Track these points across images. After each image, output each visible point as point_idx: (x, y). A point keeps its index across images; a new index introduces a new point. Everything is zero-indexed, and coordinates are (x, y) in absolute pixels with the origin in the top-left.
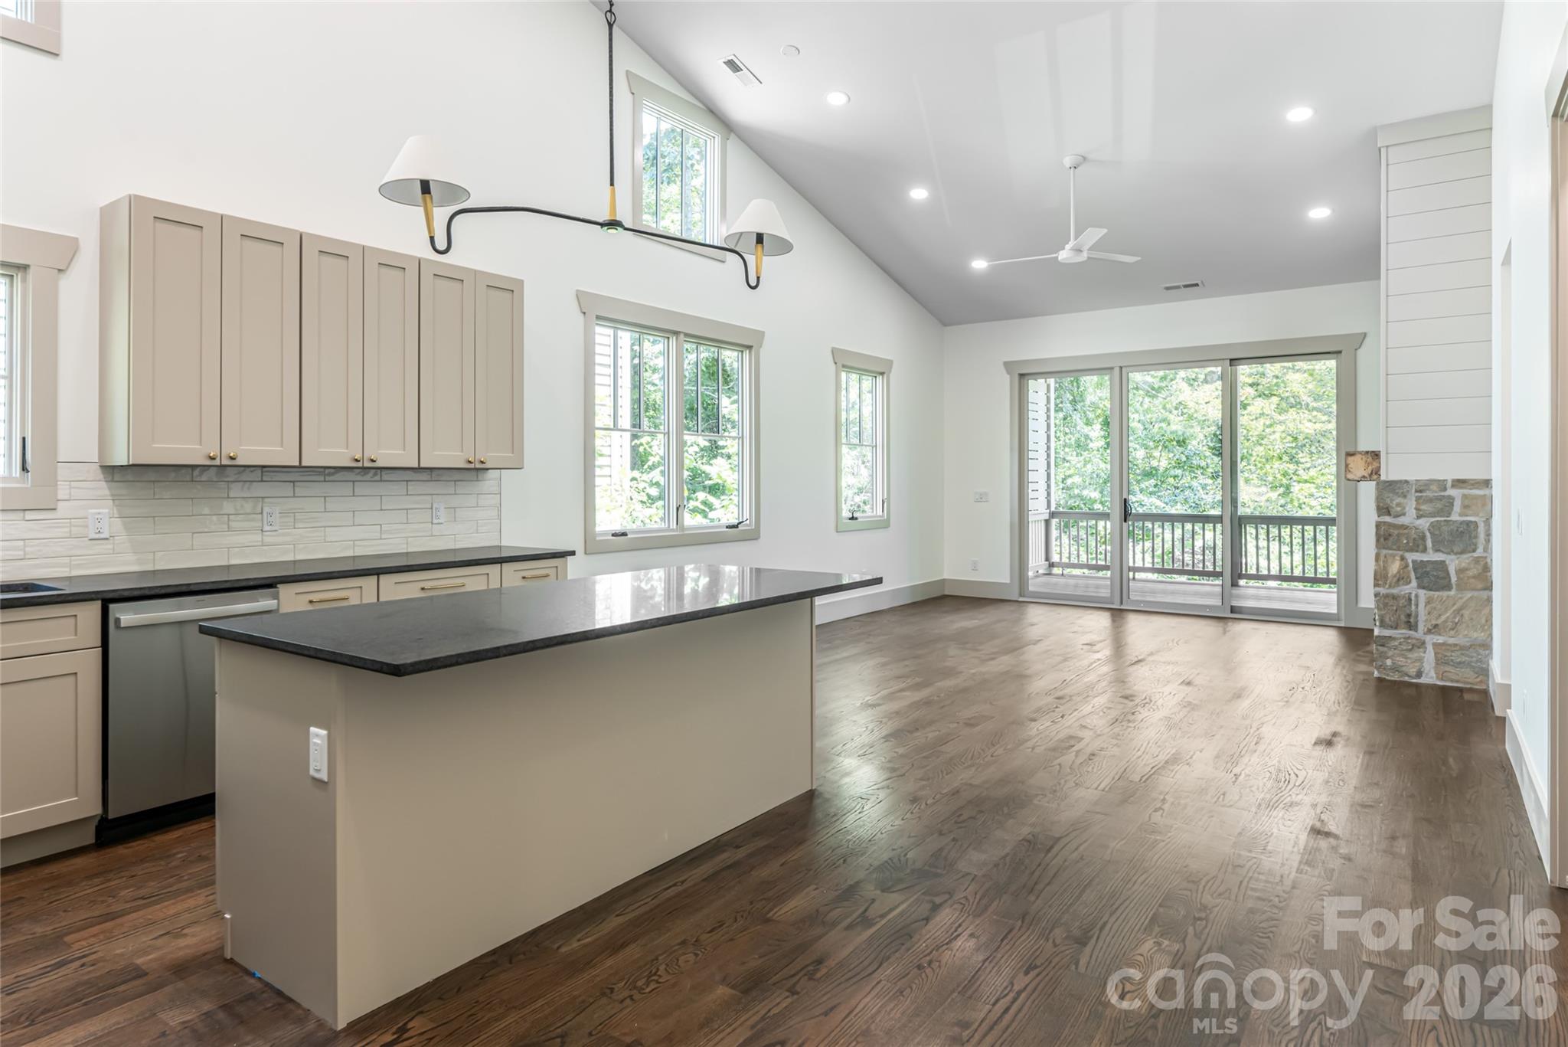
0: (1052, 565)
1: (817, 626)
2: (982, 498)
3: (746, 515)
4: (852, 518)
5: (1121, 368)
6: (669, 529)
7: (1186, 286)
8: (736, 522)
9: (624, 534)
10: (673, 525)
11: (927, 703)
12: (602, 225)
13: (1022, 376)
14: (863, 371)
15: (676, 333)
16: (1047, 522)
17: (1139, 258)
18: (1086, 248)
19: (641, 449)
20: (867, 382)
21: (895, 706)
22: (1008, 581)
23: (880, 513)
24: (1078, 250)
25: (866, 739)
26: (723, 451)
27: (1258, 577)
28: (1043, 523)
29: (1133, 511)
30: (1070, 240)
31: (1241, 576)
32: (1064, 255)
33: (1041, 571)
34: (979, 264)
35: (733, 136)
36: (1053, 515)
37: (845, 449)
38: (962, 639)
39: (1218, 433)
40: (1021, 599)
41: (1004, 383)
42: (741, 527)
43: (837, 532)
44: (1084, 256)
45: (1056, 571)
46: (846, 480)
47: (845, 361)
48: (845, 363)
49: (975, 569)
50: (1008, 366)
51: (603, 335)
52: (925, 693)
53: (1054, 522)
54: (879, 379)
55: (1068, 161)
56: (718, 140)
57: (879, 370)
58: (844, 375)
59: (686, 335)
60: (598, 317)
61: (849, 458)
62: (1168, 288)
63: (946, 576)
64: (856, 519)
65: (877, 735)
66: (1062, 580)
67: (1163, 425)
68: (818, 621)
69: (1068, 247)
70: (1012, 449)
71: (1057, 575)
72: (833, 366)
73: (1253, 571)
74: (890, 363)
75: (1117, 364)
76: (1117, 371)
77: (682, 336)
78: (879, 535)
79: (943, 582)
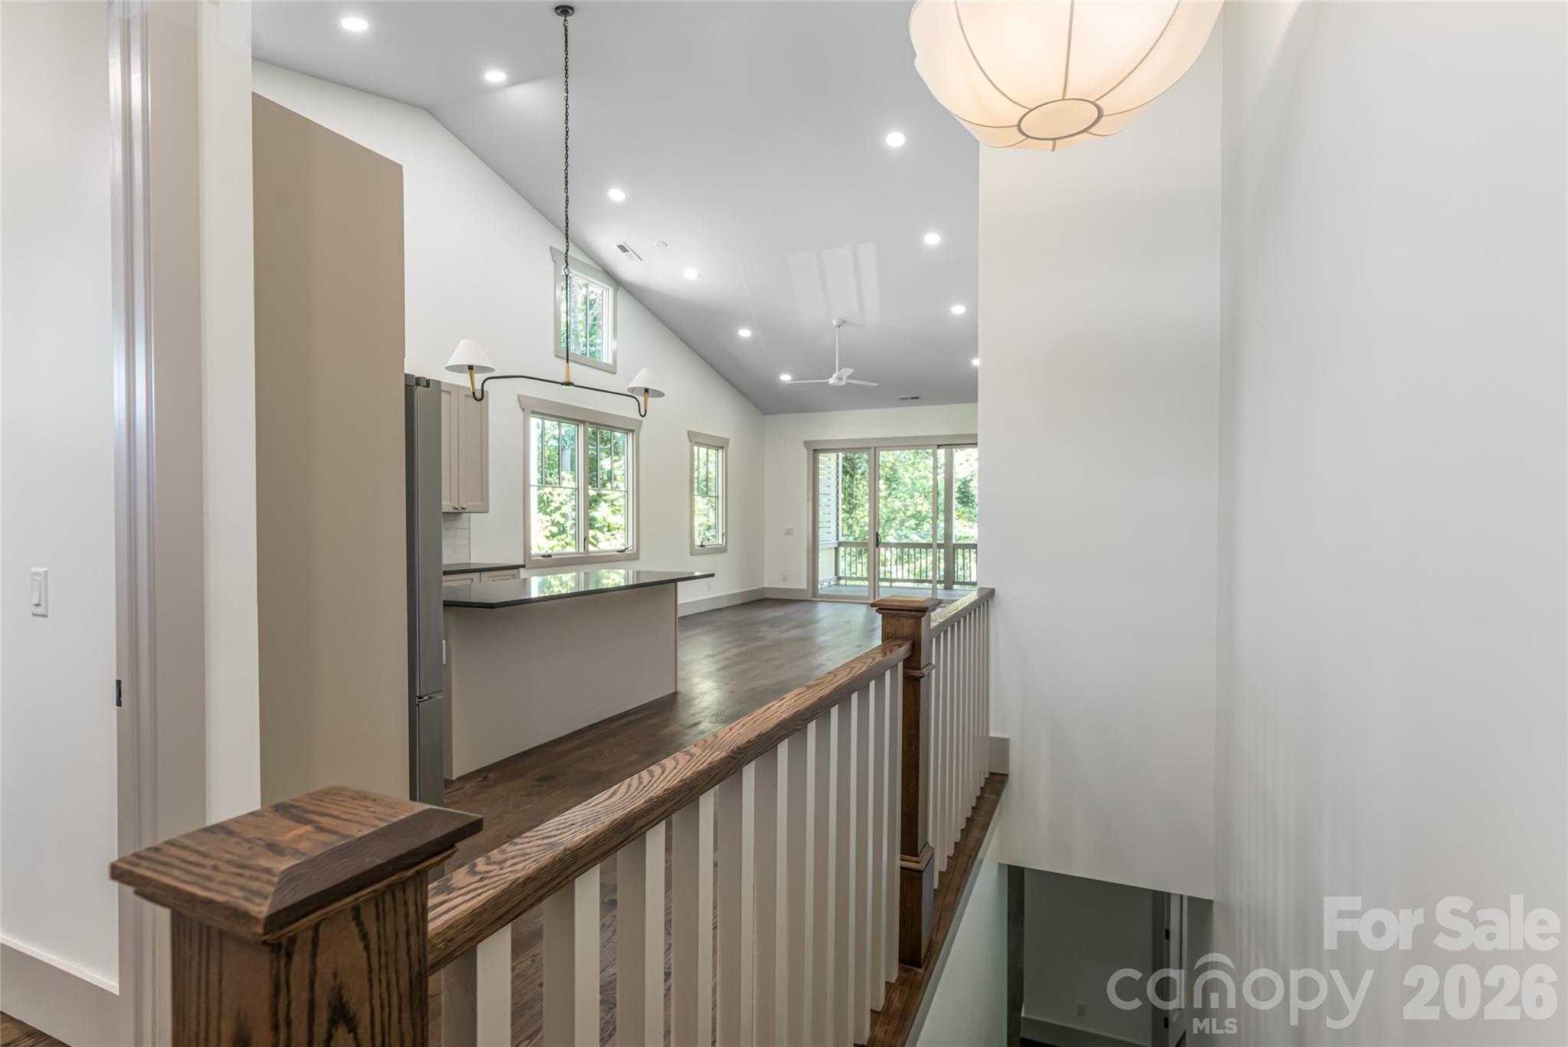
0: (839, 579)
1: (680, 618)
2: (789, 532)
3: (630, 544)
4: (702, 546)
5: (875, 448)
6: (578, 553)
7: (912, 398)
8: (623, 548)
9: (550, 556)
10: (582, 550)
11: (744, 653)
12: (562, 384)
13: (815, 450)
14: (709, 446)
15: (583, 422)
16: (837, 550)
17: (876, 384)
18: (844, 378)
19: (545, 498)
20: (712, 452)
21: (727, 655)
22: (804, 587)
23: (720, 542)
24: (840, 379)
25: (707, 670)
26: (605, 498)
27: (964, 583)
28: (833, 550)
29: (882, 541)
30: (835, 371)
31: (954, 583)
32: (832, 381)
33: (832, 583)
34: (786, 378)
35: (621, 289)
36: (840, 544)
37: (698, 498)
38: (771, 622)
39: (962, 487)
40: (814, 599)
41: (804, 454)
42: (626, 552)
43: (691, 555)
44: (843, 383)
45: (842, 582)
46: (699, 520)
47: (696, 439)
48: (697, 441)
49: (784, 580)
50: (807, 444)
51: (534, 422)
52: (743, 649)
53: (842, 549)
54: (720, 452)
55: (835, 322)
56: (611, 291)
57: (719, 445)
58: (696, 448)
59: (591, 423)
60: (533, 412)
61: (700, 503)
62: (902, 399)
63: (766, 585)
64: (704, 546)
65: (713, 668)
66: (845, 588)
67: (924, 481)
68: (680, 614)
69: (835, 376)
70: (808, 500)
71: (842, 585)
72: (689, 443)
73: (961, 579)
74: (727, 440)
75: (872, 445)
76: (873, 450)
77: (587, 423)
78: (720, 557)
79: (764, 589)
